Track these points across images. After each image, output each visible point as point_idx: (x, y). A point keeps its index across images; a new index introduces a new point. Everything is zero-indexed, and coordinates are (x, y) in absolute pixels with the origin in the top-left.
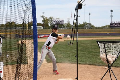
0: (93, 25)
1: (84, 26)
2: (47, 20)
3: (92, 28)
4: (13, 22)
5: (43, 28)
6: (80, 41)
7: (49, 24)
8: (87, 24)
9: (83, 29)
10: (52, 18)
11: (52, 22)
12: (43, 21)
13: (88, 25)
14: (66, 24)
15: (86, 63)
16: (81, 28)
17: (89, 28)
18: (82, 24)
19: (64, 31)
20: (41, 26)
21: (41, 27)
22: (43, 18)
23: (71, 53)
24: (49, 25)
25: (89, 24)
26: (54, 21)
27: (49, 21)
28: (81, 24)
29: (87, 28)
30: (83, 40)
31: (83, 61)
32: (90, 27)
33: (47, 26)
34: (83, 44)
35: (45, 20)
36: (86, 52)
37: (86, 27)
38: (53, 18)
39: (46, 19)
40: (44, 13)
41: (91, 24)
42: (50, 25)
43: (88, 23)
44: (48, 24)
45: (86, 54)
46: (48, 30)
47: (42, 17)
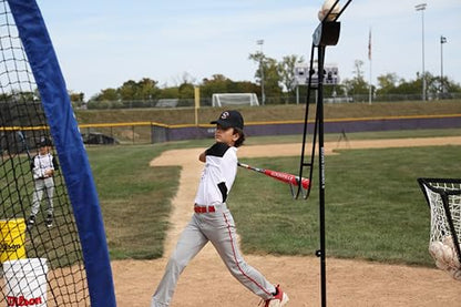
0: (456, 83)
1: (422, 87)
2: (273, 68)
3: (453, 94)
4: (146, 81)
5: (260, 100)
6: (395, 152)
7: (281, 84)
8: (433, 79)
9: (417, 102)
10: (294, 59)
11: (293, 74)
12: (259, 73)
13: (437, 84)
14: (347, 82)
15: (400, 256)
16: (409, 99)
17: (443, 97)
18: (414, 83)
19: (340, 110)
20: (250, 95)
21: (248, 99)
22: (258, 63)
23: (349, 206)
24: (281, 88)
25: (443, 80)
26: (301, 74)
27: (281, 74)
28: (408, 81)
29: (434, 97)
30: (410, 148)
31: (389, 248)
32: (445, 91)
33: (276, 91)
34: (404, 168)
35: (265, 68)
36: (408, 205)
37: (430, 94)
38: (298, 59)
39: (269, 66)
40: (261, 43)
41: (449, 80)
42: (285, 90)
43: (435, 76)
44: (277, 85)
45: (409, 213)
46: (279, 107)
47: (257, 56)
